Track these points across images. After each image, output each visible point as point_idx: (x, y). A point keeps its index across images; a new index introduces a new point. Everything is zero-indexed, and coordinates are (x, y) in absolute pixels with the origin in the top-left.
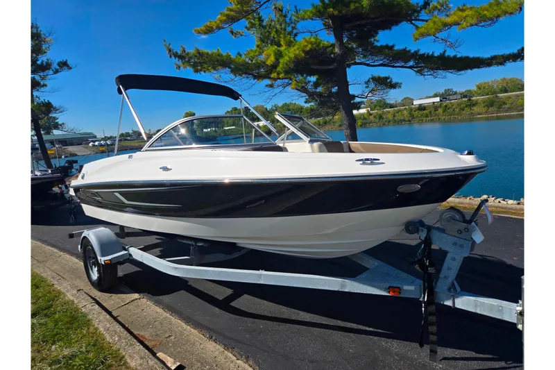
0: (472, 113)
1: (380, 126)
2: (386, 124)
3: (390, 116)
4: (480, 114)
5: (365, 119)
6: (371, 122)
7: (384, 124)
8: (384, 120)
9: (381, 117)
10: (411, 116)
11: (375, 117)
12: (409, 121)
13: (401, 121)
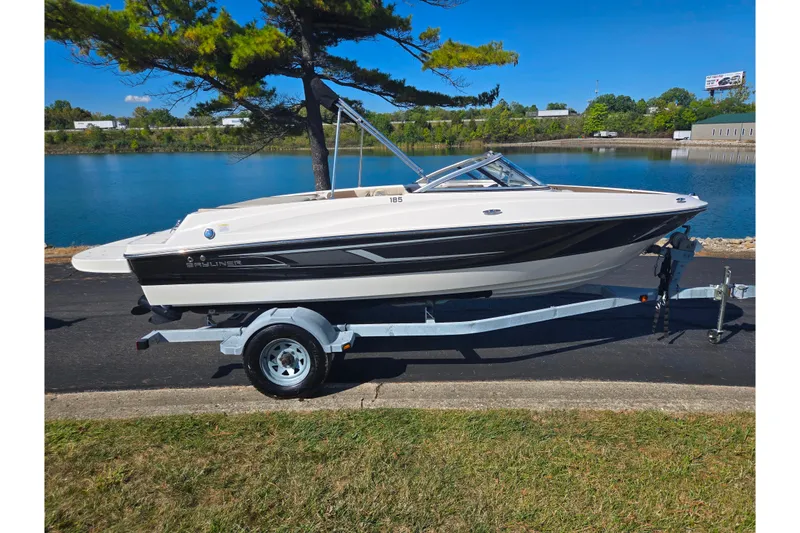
0: (294, 144)
1: (170, 153)
2: (180, 149)
3: (185, 139)
4: (303, 147)
5: (141, 138)
6: (154, 145)
7: (176, 151)
8: (176, 144)
9: (170, 139)
10: (216, 141)
11: (158, 137)
12: (214, 147)
13: (203, 147)
